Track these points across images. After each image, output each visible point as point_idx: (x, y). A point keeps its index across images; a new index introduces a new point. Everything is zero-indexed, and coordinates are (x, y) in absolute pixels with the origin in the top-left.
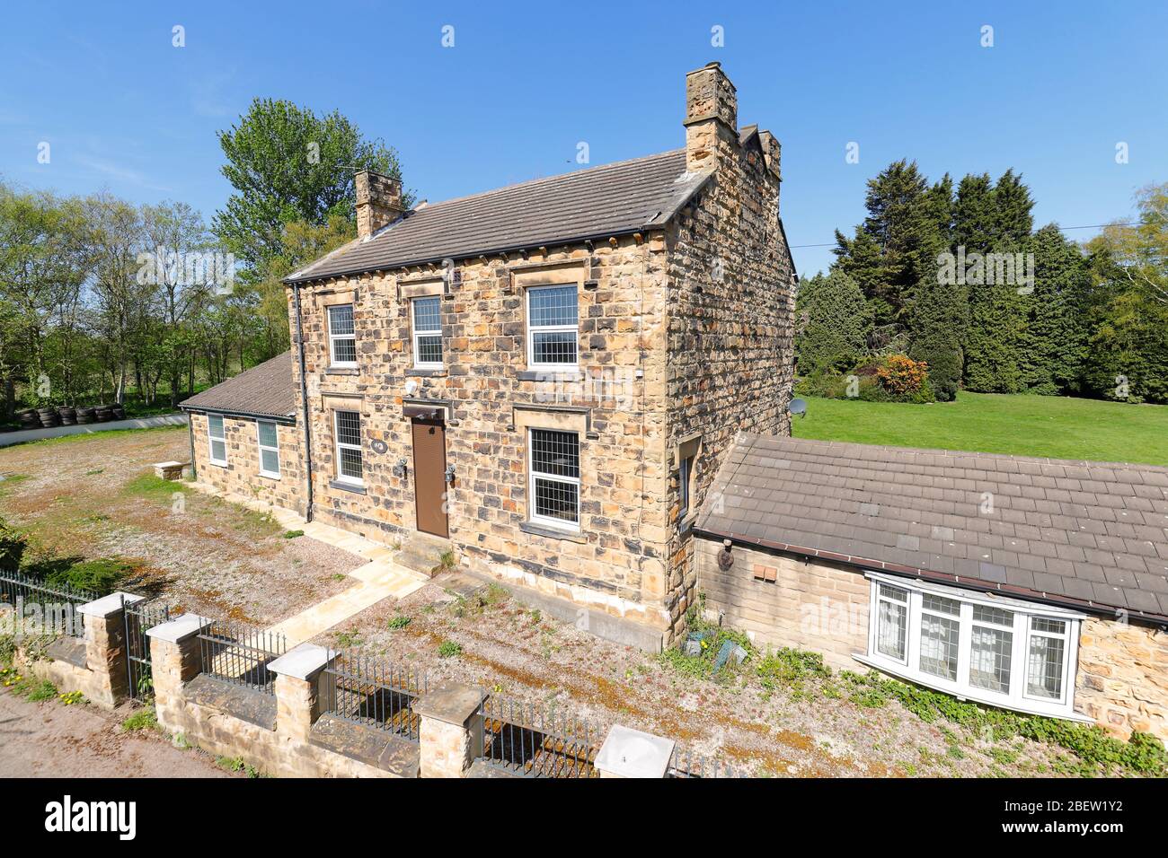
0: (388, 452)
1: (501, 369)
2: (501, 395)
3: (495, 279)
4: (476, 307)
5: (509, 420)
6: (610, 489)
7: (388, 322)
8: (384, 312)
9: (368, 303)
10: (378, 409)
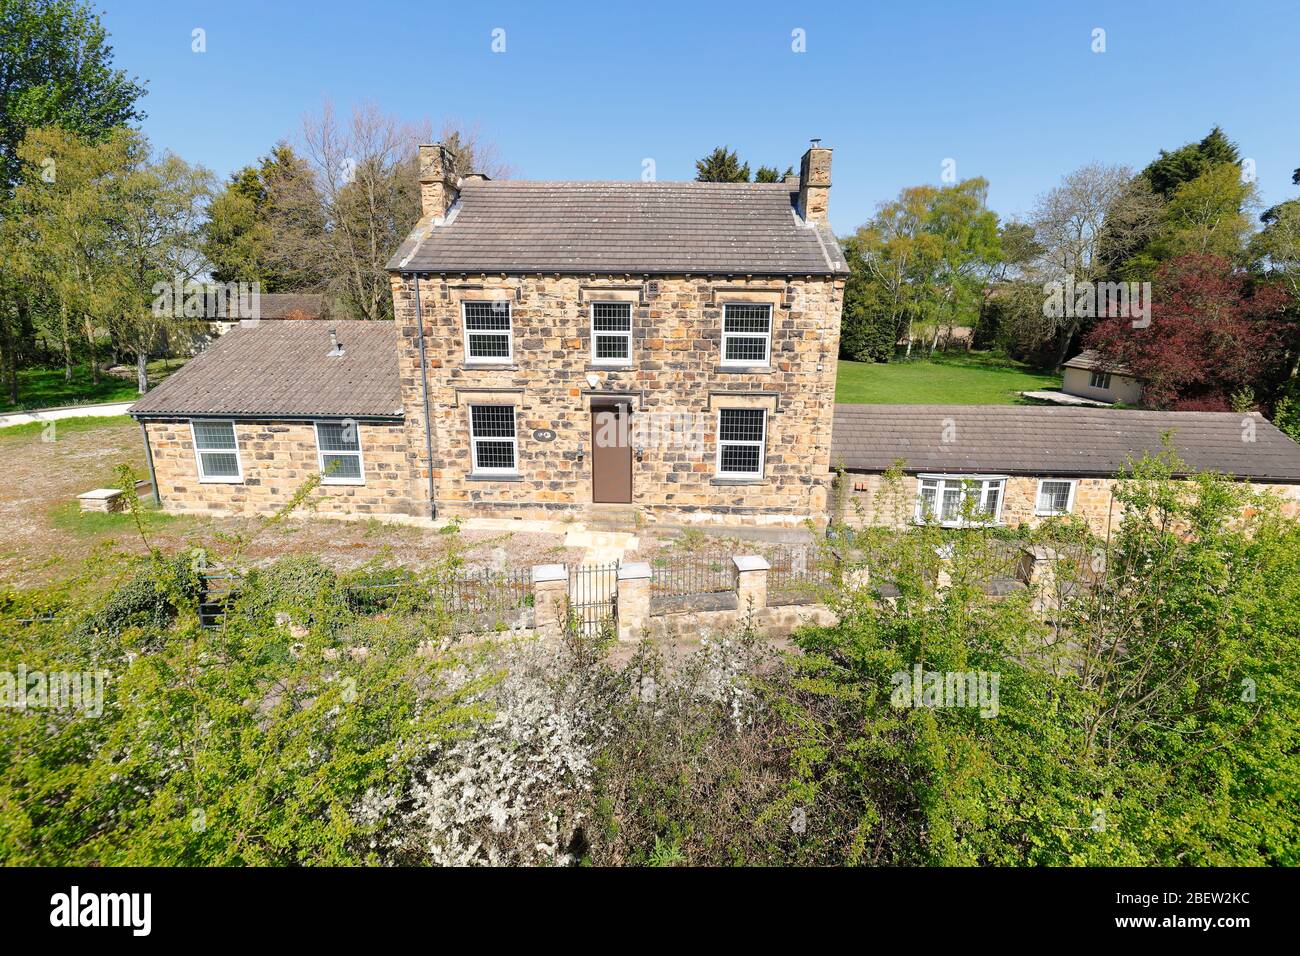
0: (557, 439)
1: (698, 365)
2: (698, 385)
3: (696, 293)
4: (674, 314)
5: (705, 404)
6: (790, 446)
7: (564, 322)
8: (557, 312)
9: (534, 302)
10: (545, 401)
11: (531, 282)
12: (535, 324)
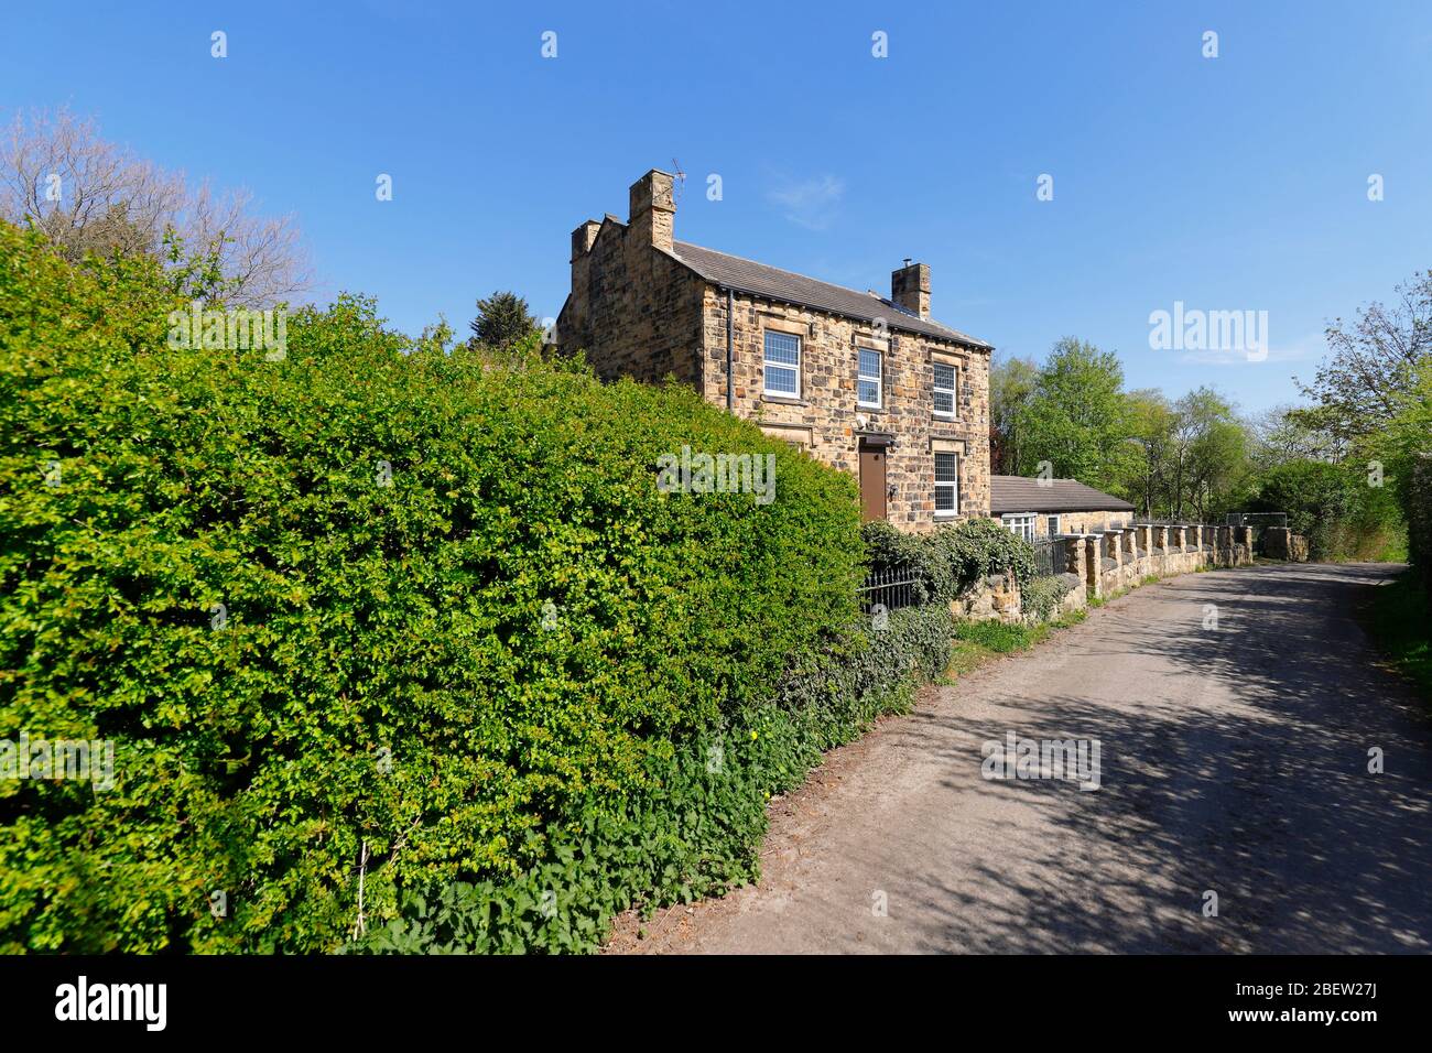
1: (922, 412)
2: (922, 430)
3: (920, 350)
4: (908, 367)
5: (927, 447)
7: (842, 362)
8: (837, 352)
9: (821, 340)
10: (828, 440)
11: (819, 319)
12: (821, 362)
